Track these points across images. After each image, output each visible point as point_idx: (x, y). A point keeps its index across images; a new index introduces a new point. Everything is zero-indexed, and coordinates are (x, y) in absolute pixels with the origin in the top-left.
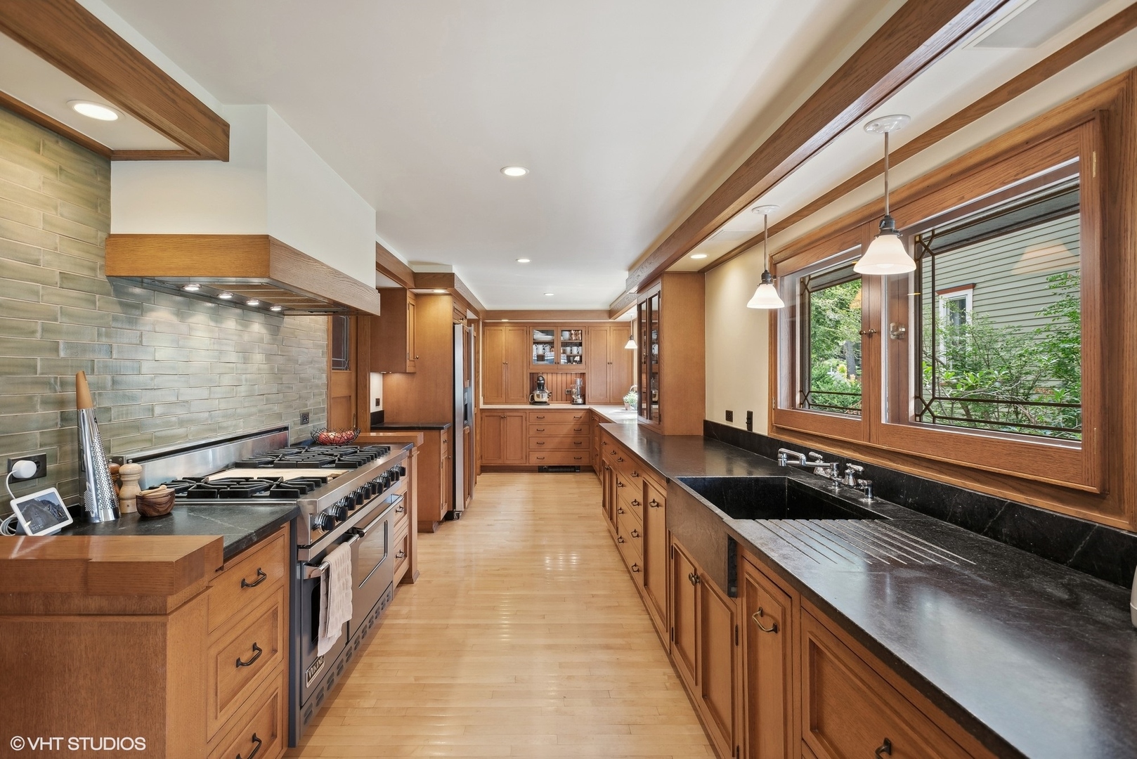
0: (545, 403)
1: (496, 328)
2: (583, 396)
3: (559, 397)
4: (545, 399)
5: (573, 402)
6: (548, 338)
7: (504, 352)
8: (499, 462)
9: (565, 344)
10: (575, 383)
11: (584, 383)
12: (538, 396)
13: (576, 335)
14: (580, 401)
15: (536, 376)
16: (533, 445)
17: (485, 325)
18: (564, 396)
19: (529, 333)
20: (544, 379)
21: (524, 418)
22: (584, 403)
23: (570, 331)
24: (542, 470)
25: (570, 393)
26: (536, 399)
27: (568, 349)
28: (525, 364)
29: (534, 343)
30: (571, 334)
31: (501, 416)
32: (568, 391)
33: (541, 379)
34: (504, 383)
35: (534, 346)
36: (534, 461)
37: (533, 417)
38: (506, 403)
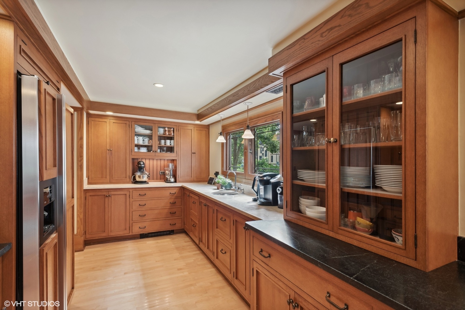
0: (145, 182)
1: (100, 120)
2: (175, 176)
3: (155, 177)
4: (145, 179)
5: (167, 181)
6: (148, 132)
7: (108, 140)
8: (104, 235)
9: (161, 138)
10: (168, 166)
11: (176, 167)
12: (139, 177)
13: (169, 131)
14: (172, 180)
15: (136, 161)
16: (136, 217)
17: (89, 115)
18: (159, 176)
19: (131, 128)
20: (144, 164)
21: (128, 196)
22: (175, 182)
23: (164, 128)
24: (143, 236)
25: (164, 174)
26: (138, 179)
27: (163, 142)
28: (128, 151)
29: (136, 135)
30: (165, 131)
31: (107, 194)
32: (162, 173)
33: (142, 163)
34: (108, 166)
35: (136, 137)
36: (136, 230)
37: (136, 194)
38: (111, 183)
